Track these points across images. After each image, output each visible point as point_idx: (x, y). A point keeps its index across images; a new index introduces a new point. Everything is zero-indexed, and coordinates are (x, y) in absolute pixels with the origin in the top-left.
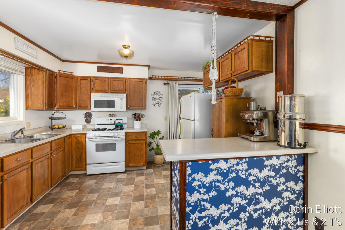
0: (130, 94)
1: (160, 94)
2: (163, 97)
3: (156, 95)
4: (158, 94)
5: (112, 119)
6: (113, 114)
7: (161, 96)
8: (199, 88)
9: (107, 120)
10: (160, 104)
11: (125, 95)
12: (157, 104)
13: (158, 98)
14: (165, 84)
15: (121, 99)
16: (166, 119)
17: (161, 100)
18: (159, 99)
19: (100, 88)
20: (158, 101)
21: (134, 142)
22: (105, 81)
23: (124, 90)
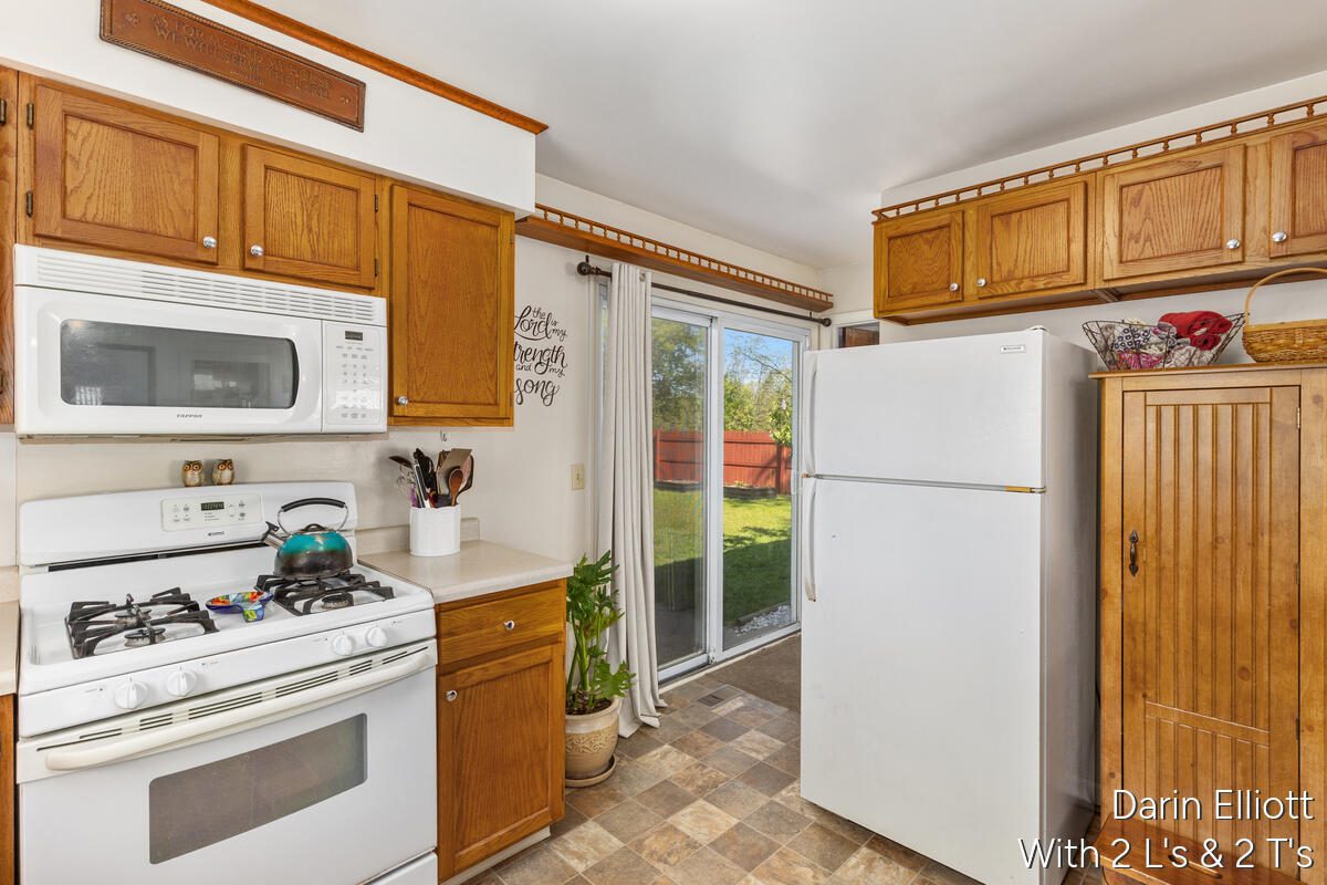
0: (409, 303)
1: (550, 327)
2: (569, 347)
3: (529, 334)
4: (542, 327)
5: (219, 506)
6: (227, 463)
7: (555, 341)
8: (712, 319)
9: (169, 517)
10: (550, 389)
11: (379, 305)
12: (535, 386)
13: (543, 353)
14: (584, 270)
15: (351, 335)
16: (579, 479)
17: (557, 366)
18: (545, 357)
19: (128, 208)
20: (541, 369)
21: (494, 668)
22: (186, 153)
23: (367, 267)
